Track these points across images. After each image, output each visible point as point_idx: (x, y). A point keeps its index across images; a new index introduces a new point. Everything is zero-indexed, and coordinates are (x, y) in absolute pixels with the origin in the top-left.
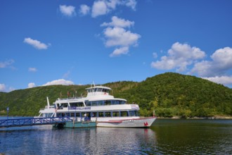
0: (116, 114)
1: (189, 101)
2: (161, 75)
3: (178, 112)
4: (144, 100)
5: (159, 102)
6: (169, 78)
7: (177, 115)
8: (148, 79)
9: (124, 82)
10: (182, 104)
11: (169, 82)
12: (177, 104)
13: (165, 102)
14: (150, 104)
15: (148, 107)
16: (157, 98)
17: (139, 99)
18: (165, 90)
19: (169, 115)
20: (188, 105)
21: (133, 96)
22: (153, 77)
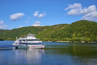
0: (34, 44)
1: (90, 34)
2: (79, 21)
3: (84, 39)
4: (69, 34)
5: (76, 35)
6: (82, 23)
7: (84, 41)
8: (72, 23)
9: (62, 24)
10: (86, 36)
11: (82, 25)
12: (84, 36)
13: (79, 35)
14: (71, 35)
15: (71, 37)
16: (75, 33)
17: (67, 33)
18: (79, 29)
19: (80, 41)
20: (89, 36)
21: (64, 32)
22: (75, 23)
